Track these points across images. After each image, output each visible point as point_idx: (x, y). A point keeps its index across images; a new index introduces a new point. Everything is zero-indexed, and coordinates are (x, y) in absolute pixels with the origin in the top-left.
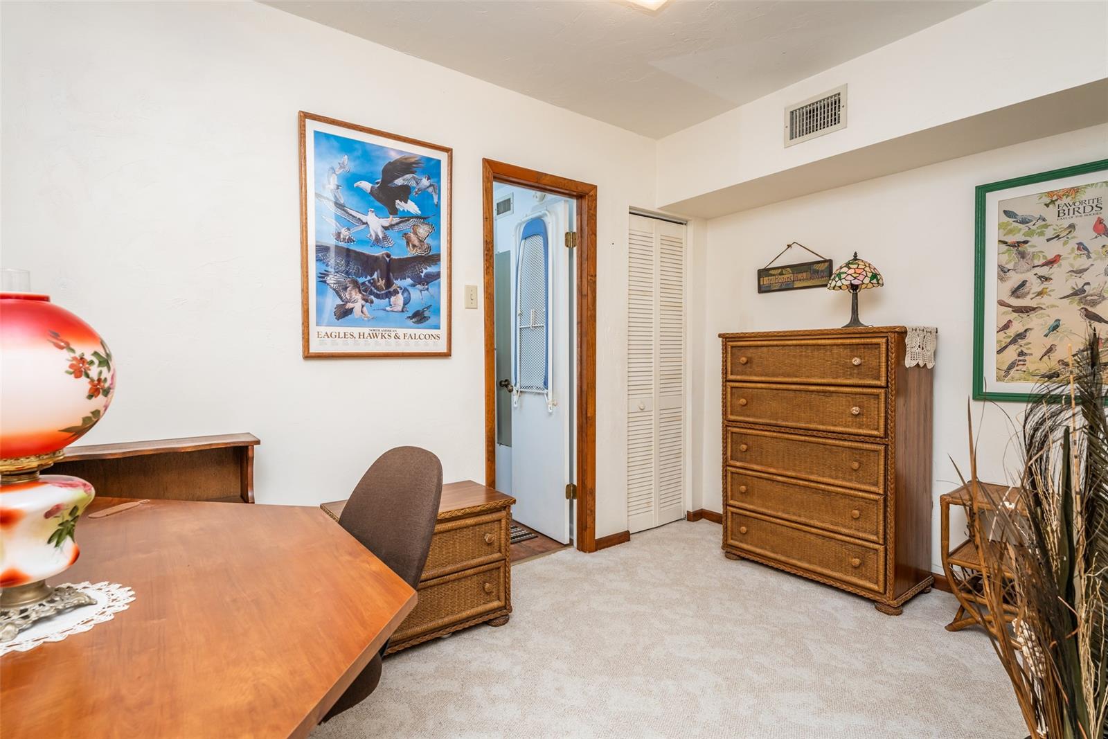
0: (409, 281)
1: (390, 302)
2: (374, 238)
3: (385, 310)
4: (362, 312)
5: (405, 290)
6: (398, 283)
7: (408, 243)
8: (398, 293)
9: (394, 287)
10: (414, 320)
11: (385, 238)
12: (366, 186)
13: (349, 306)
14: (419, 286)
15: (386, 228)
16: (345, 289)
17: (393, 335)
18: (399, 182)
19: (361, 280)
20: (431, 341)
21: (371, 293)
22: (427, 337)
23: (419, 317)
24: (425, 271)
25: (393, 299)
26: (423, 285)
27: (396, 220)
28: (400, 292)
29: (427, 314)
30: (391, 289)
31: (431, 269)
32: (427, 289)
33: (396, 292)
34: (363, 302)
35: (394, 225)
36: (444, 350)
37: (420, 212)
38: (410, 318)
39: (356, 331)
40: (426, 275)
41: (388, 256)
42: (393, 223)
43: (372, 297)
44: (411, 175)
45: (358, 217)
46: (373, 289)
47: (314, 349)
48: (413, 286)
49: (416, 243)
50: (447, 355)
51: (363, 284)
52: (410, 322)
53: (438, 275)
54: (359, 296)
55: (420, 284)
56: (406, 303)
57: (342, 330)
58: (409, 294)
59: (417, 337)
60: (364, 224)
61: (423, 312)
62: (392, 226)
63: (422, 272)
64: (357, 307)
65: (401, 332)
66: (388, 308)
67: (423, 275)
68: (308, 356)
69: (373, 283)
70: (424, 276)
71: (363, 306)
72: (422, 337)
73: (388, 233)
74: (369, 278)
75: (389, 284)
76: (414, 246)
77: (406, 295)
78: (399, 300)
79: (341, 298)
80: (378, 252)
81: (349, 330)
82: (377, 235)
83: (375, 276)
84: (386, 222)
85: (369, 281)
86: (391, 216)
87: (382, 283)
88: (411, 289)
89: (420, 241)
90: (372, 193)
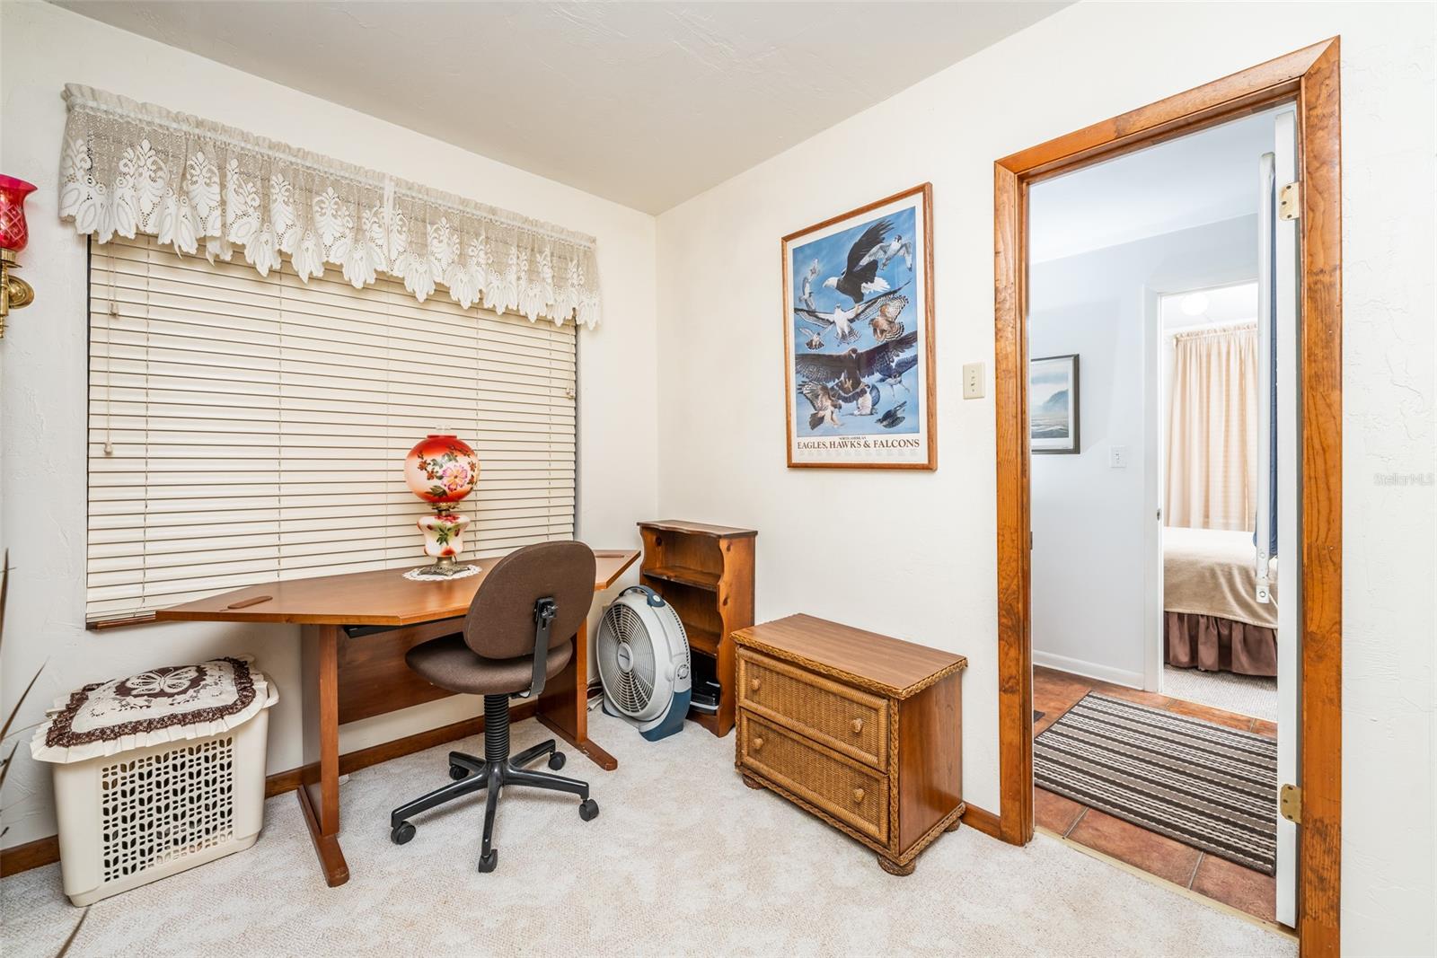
0: (877, 376)
1: (857, 404)
2: (840, 334)
3: (852, 414)
4: (832, 419)
5: (874, 387)
6: (866, 380)
7: (875, 330)
8: (866, 393)
9: (862, 386)
10: (885, 423)
11: (851, 332)
12: (833, 281)
13: (821, 414)
14: (890, 380)
15: (851, 321)
16: (817, 396)
17: (862, 443)
18: (865, 261)
19: (830, 385)
20: (908, 450)
21: (840, 397)
22: (902, 444)
23: (891, 419)
24: (896, 359)
25: (860, 400)
26: (895, 377)
27: (860, 307)
28: (868, 390)
29: (899, 414)
30: (858, 390)
31: (906, 355)
32: (900, 382)
33: (863, 392)
34: (832, 408)
35: (859, 314)
36: (925, 461)
37: (888, 287)
38: (880, 421)
39: (827, 440)
40: (899, 365)
41: (854, 351)
42: (859, 312)
43: (840, 401)
44: (878, 246)
45: (826, 318)
46: (841, 392)
47: (795, 460)
48: (882, 380)
49: (885, 326)
50: (929, 468)
51: (832, 388)
52: (880, 426)
53: (914, 360)
54: (828, 403)
55: (890, 377)
56: (874, 404)
57: (815, 440)
58: (878, 391)
59: (890, 444)
60: (831, 323)
61: (896, 411)
62: (858, 316)
63: (893, 362)
64: (827, 413)
65: (870, 439)
66: (856, 412)
67: (893, 365)
68: (793, 466)
69: (841, 386)
70: (896, 365)
71: (832, 413)
72: (896, 444)
73: (853, 325)
74: (837, 381)
75: (857, 383)
76: (883, 331)
77: (874, 393)
78: (867, 399)
79: (814, 407)
80: (843, 350)
81: (822, 439)
82: (843, 332)
83: (842, 378)
84: (851, 315)
85: (837, 385)
86: (857, 305)
87: (849, 384)
88: (879, 386)
89: (890, 322)
90: (838, 288)
